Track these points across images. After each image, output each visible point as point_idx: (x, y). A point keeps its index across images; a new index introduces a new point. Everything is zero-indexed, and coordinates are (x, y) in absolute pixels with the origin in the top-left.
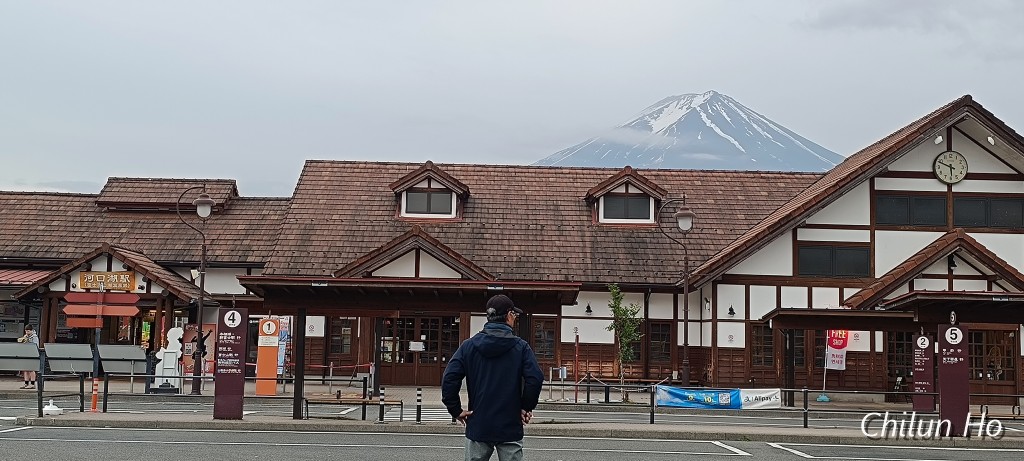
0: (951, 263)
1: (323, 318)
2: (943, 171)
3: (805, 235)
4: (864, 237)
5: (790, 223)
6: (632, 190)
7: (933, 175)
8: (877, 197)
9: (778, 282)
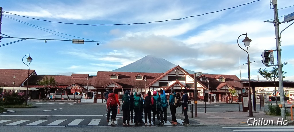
0: (177, 85)
1: (101, 92)
2: (176, 74)
3: (160, 82)
4: (167, 82)
5: (159, 80)
6: (140, 76)
7: (175, 74)
8: (169, 77)
9: (157, 87)
